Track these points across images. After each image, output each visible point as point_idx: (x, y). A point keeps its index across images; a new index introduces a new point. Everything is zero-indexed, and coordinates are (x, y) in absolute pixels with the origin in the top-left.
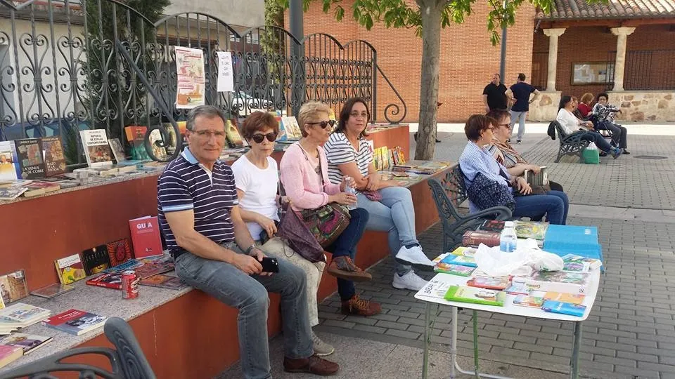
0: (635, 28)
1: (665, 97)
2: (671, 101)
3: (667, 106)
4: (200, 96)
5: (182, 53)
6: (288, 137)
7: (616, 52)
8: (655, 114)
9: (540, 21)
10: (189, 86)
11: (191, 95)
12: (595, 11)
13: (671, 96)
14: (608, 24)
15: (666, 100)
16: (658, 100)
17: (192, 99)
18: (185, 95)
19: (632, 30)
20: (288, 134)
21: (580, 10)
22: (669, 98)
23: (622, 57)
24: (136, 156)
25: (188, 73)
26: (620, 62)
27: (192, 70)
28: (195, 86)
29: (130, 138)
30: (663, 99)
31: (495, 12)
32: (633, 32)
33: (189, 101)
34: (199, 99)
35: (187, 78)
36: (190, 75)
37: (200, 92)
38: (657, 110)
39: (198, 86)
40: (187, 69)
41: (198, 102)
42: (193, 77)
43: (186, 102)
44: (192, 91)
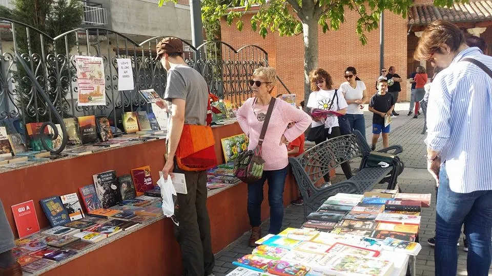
0: (486, 28)
4: (102, 95)
5: (81, 61)
9: (412, 26)
10: (89, 87)
11: (91, 94)
12: (454, 16)
14: (465, 26)
17: (93, 98)
18: (86, 95)
19: (484, 30)
21: (442, 16)
24: (35, 147)
25: (89, 77)
27: (92, 74)
28: (96, 87)
29: (30, 133)
31: (362, 20)
32: (484, 31)
33: (90, 100)
34: (100, 97)
35: (87, 81)
36: (90, 79)
37: (100, 92)
39: (98, 88)
40: (87, 74)
41: (99, 100)
42: (93, 80)
43: (87, 100)
44: (92, 91)
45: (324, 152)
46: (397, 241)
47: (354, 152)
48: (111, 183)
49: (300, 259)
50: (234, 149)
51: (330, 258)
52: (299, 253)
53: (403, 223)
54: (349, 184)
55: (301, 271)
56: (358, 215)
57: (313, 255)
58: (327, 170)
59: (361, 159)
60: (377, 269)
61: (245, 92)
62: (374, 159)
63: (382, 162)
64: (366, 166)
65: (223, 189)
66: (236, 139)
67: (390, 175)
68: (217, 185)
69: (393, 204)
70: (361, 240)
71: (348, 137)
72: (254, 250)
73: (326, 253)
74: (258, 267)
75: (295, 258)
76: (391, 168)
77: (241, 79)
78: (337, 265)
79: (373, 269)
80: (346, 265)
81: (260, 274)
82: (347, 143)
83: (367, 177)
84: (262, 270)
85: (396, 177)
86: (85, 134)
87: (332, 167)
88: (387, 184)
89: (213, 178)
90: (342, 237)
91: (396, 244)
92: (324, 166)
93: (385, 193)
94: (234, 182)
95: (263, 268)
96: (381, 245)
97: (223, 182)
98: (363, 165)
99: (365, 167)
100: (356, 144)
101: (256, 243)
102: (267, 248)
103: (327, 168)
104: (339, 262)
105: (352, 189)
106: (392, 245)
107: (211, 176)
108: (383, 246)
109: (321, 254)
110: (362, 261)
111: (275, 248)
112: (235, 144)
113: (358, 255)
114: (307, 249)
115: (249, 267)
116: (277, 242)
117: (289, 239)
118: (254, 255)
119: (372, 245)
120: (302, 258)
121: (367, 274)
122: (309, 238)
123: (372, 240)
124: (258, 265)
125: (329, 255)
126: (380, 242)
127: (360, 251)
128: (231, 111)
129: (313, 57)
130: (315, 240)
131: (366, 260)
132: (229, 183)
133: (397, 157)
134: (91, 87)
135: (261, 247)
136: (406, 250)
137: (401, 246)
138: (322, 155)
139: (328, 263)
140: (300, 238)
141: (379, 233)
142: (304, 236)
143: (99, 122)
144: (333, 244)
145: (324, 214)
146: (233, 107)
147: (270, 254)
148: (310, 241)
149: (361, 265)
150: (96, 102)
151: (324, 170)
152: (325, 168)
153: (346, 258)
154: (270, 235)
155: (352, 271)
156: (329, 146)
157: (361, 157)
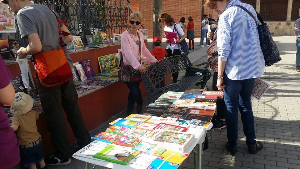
1: (278, 24)
2: (280, 26)
3: (279, 28)
4: (13, 26)
6: (75, 47)
7: (256, 4)
8: (273, 32)
11: (5, 25)
13: (280, 23)
15: (278, 25)
16: (275, 26)
17: (7, 27)
18: (1, 25)
20: (75, 45)
22: (280, 24)
23: (258, 6)
26: (258, 8)
27: (4, 11)
28: (8, 20)
30: (277, 25)
33: (4, 28)
34: (12, 27)
37: (12, 23)
38: (274, 30)
39: (10, 21)
41: (11, 29)
42: (6, 15)
43: (2, 29)
44: (6, 22)
45: (162, 66)
46: (198, 121)
47: (181, 66)
48: (19, 85)
49: (136, 134)
50: (107, 64)
51: (155, 133)
52: (136, 130)
53: (205, 110)
54: (175, 86)
55: (135, 142)
56: (178, 105)
57: (145, 131)
58: (164, 77)
59: (185, 71)
60: (183, 140)
61: (115, 27)
62: (193, 70)
63: (198, 72)
64: (189, 75)
65: (97, 89)
66: (108, 57)
67: (203, 80)
68: (93, 87)
69: (200, 98)
70: (177, 121)
71: (178, 57)
72: (107, 129)
73: (153, 130)
74: (108, 140)
75: (133, 134)
76: (203, 76)
77: (112, 18)
78: (158, 137)
79: (181, 140)
80: (165, 137)
81: (108, 145)
82: (177, 61)
83: (188, 81)
84: (110, 142)
85: (206, 81)
86: (2, 52)
87: (167, 75)
88: (200, 86)
89: (91, 82)
90: (164, 119)
91: (197, 123)
92: (162, 75)
93: (198, 91)
94: (105, 84)
95: (111, 141)
96: (189, 124)
97: (98, 85)
98: (187, 75)
99: (187, 76)
100: (183, 61)
101: (110, 124)
102: (116, 127)
103: (164, 76)
104: (160, 135)
105: (177, 89)
106: (195, 124)
107: (91, 81)
108: (190, 125)
109: (150, 130)
110: (174, 135)
111: (122, 127)
112: (107, 61)
113: (173, 131)
114: (142, 127)
115: (102, 140)
116: (123, 123)
117: (131, 121)
118: (106, 133)
119: (182, 124)
120: (138, 133)
121: (176, 143)
122: (145, 120)
123: (183, 121)
124: (108, 139)
125: (155, 131)
126: (188, 122)
127: (175, 128)
128: (105, 39)
129: (158, 5)
130: (148, 121)
131: (177, 134)
132: (102, 85)
133: (207, 69)
134: (4, 20)
135: (113, 127)
136: (203, 127)
137: (200, 124)
138: (161, 68)
139: (153, 136)
140: (139, 120)
141: (190, 116)
142: (141, 119)
143: (11, 44)
144: (158, 124)
145: (158, 104)
146: (107, 37)
147: (118, 131)
148: (145, 122)
149: (173, 137)
150: (8, 30)
151: (162, 77)
152: (163, 76)
153: (165, 133)
154: (120, 119)
155: (167, 141)
156: (166, 62)
157: (186, 69)
